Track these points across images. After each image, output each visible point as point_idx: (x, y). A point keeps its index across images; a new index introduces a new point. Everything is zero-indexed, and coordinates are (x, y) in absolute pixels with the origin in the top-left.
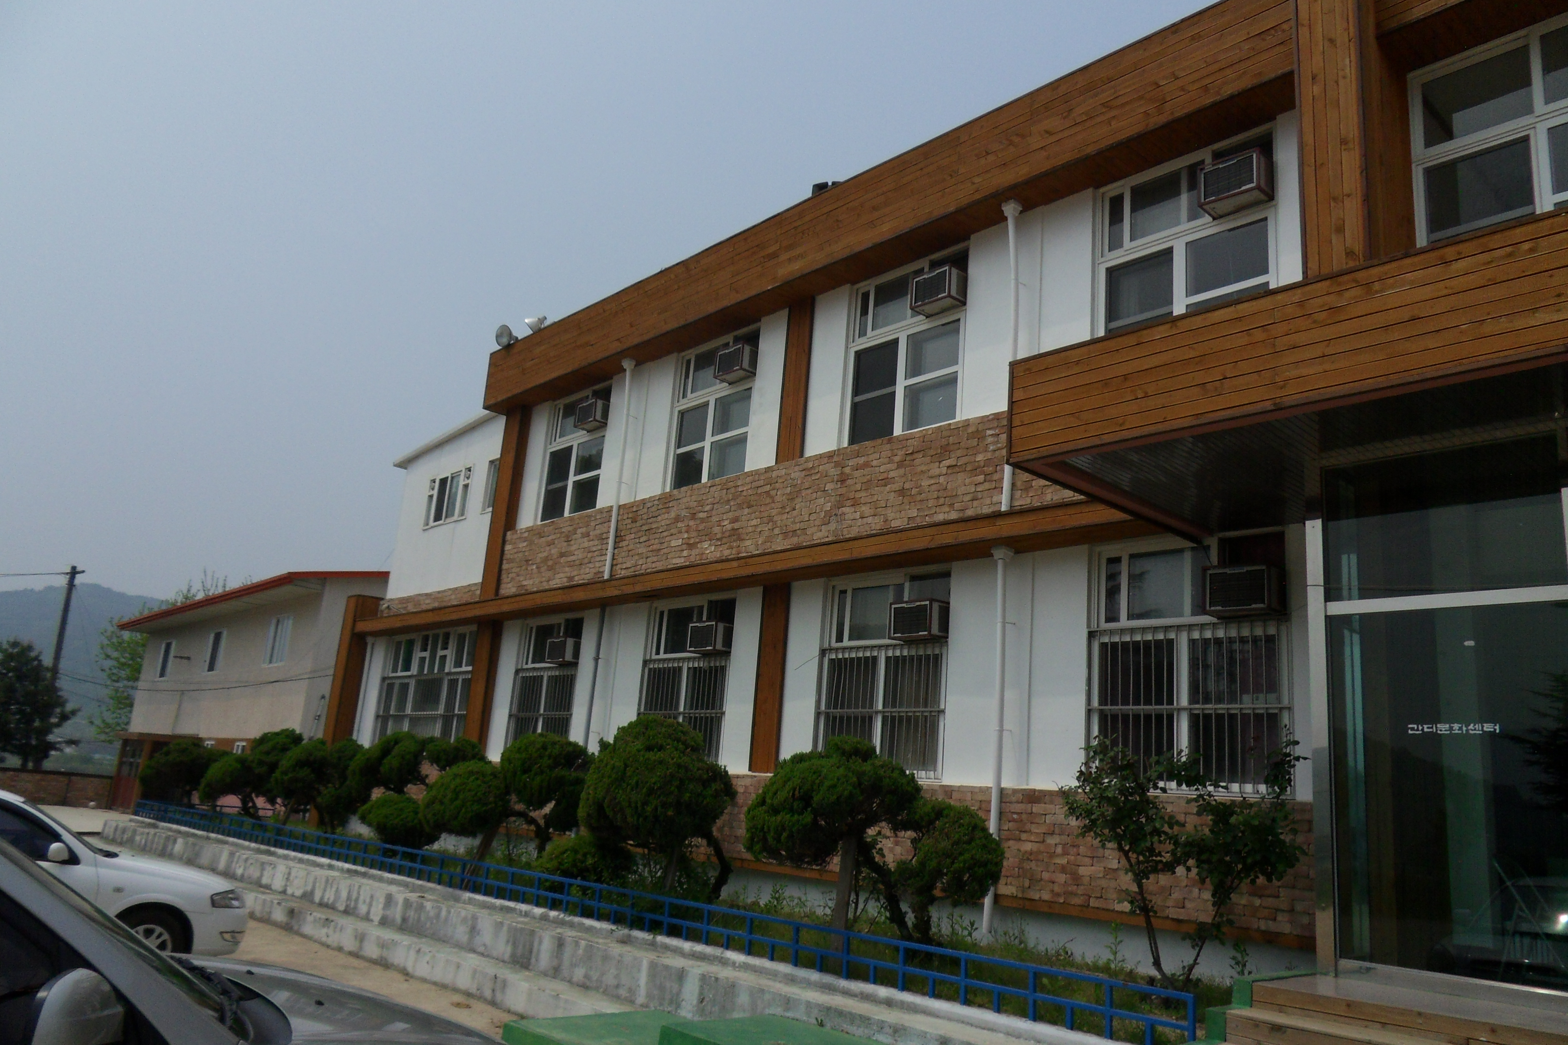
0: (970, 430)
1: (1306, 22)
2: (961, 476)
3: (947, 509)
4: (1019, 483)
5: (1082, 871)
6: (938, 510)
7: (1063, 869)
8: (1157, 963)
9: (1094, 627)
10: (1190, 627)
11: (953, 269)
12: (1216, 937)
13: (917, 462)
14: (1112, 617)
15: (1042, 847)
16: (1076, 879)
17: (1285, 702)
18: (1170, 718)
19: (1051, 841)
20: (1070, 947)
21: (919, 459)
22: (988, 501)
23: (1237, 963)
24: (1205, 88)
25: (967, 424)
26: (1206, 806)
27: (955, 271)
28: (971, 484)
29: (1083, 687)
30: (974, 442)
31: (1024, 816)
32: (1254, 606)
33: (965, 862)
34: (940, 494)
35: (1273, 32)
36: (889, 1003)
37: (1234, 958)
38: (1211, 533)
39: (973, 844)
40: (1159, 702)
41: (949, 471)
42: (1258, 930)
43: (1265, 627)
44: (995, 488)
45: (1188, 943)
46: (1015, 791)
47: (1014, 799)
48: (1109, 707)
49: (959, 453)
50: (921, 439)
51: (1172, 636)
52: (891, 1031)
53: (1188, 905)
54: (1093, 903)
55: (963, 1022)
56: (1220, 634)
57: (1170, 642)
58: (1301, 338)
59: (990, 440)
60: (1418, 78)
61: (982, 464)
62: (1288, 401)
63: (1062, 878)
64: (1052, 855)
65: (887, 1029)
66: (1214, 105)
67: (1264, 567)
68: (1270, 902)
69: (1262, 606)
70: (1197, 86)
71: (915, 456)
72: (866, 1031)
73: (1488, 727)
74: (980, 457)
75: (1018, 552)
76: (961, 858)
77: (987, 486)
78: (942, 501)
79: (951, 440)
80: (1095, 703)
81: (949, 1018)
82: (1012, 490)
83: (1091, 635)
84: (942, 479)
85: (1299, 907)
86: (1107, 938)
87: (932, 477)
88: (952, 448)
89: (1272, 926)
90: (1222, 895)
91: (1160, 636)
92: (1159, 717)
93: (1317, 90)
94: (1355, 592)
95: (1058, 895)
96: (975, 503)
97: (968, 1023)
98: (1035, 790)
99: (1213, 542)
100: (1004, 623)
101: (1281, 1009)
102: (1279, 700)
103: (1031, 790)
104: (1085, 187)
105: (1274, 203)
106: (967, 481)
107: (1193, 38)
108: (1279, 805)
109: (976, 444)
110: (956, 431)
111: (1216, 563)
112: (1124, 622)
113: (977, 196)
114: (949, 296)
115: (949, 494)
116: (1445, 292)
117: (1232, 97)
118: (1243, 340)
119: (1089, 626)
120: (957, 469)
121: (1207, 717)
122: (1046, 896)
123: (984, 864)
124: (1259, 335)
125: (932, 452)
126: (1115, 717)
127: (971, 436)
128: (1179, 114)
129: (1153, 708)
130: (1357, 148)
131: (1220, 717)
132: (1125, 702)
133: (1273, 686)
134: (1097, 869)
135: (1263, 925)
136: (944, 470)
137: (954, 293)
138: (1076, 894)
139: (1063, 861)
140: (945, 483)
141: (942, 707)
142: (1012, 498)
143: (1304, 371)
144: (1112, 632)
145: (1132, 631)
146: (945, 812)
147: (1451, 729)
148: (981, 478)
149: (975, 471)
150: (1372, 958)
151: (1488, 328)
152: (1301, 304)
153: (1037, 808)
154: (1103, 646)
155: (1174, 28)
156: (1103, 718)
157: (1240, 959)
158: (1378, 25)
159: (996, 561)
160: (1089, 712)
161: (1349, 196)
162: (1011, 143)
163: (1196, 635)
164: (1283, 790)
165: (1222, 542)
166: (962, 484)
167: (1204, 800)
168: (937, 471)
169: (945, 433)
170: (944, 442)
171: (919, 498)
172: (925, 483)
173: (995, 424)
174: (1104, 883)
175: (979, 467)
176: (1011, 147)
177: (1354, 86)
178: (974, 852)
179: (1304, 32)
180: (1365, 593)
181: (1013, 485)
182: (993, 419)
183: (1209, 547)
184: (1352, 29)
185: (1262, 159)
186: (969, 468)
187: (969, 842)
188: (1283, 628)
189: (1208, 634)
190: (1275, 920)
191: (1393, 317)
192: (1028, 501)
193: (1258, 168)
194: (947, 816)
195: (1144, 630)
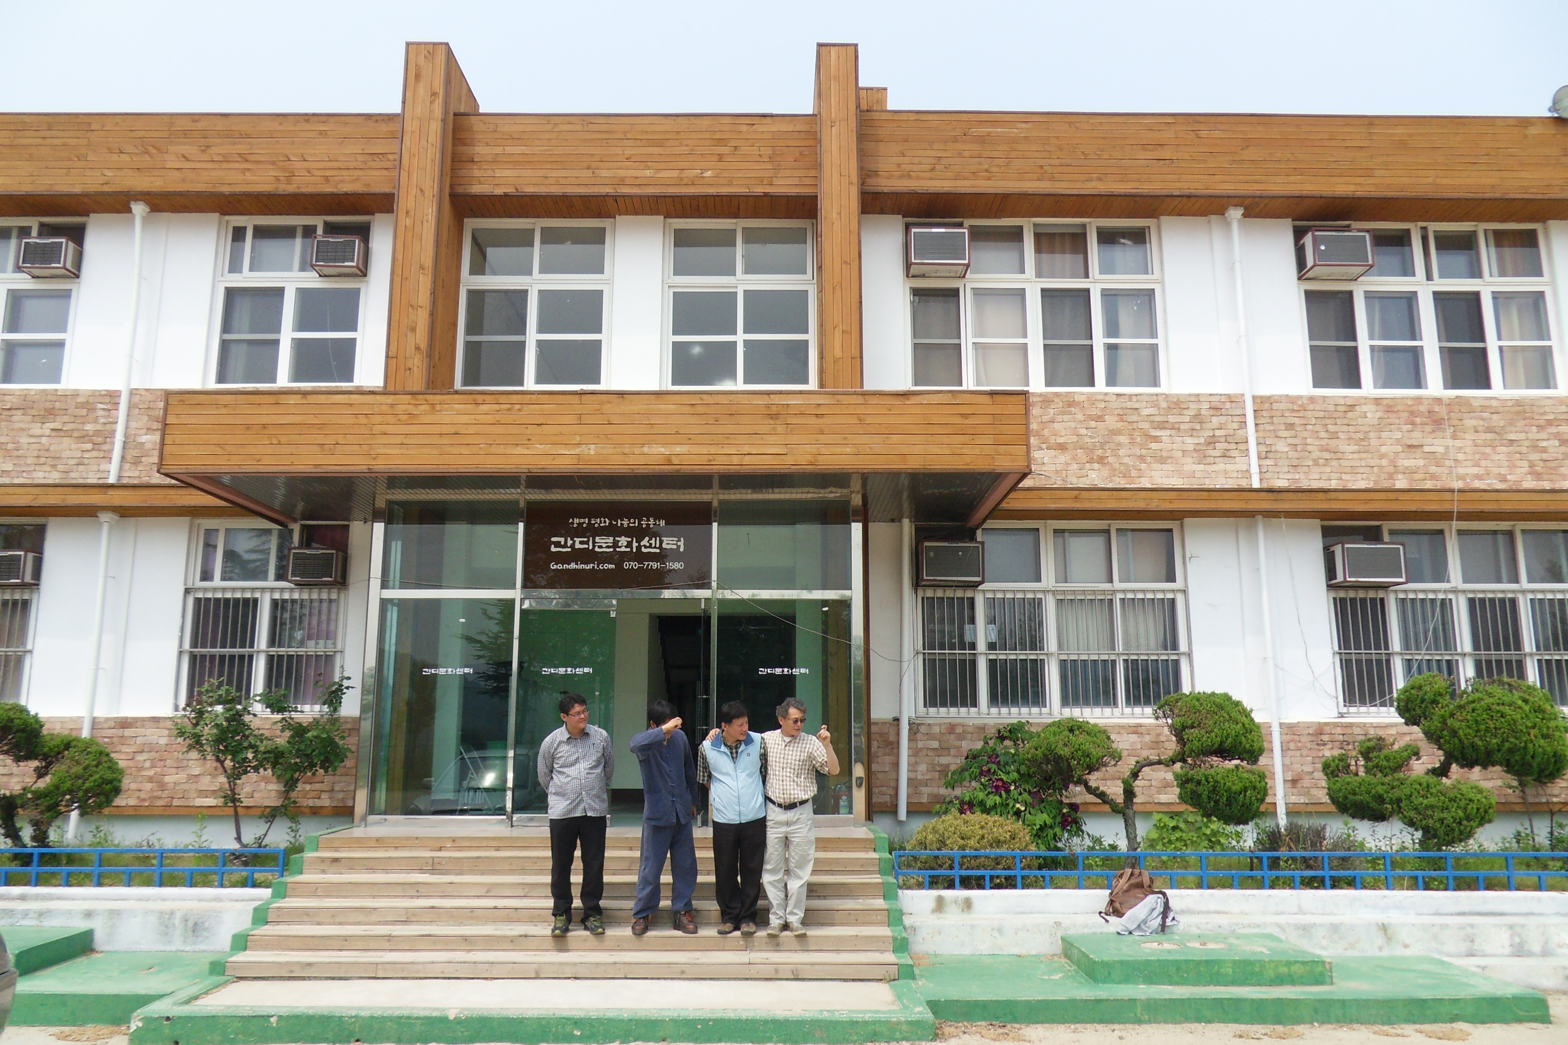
0: (80, 400)
1: (406, 168)
2: (66, 441)
3: (49, 469)
4: (129, 457)
5: (167, 779)
6: (37, 468)
7: (150, 780)
8: (239, 839)
9: (190, 585)
10: (272, 590)
11: (70, 242)
12: (285, 814)
13: (15, 418)
14: (206, 576)
15: (131, 763)
16: (162, 786)
17: (339, 648)
18: (251, 657)
19: (140, 757)
20: (153, 840)
21: (18, 416)
22: (95, 468)
23: (292, 831)
24: (327, 179)
25: (75, 394)
26: (287, 725)
27: (71, 244)
28: (78, 449)
29: (177, 633)
30: (84, 412)
31: (115, 740)
32: (324, 579)
33: (95, 781)
34: (42, 453)
35: (381, 156)
36: (23, 898)
37: (290, 828)
38: (295, 520)
39: (100, 767)
40: (243, 646)
41: (53, 434)
42: (307, 806)
43: (329, 593)
44: (104, 457)
45: (263, 821)
46: (107, 720)
47: (106, 726)
48: (199, 650)
49: (66, 419)
50: (22, 398)
51: (257, 595)
52: (36, 915)
53: (256, 795)
54: (176, 802)
55: (97, 899)
56: (296, 596)
57: (256, 601)
58: (390, 429)
59: (101, 413)
60: (471, 224)
61: (91, 433)
62: (377, 468)
63: (149, 786)
64: (141, 769)
65: (32, 915)
66: (333, 195)
67: (334, 551)
68: (318, 786)
69: (329, 579)
70: (319, 173)
71: (14, 412)
72: (10, 920)
73: (467, 670)
74: (88, 427)
75: (122, 516)
76: (92, 779)
77: (94, 454)
78: (43, 460)
79: (57, 405)
80: (187, 646)
81: (84, 898)
82: (121, 462)
83: (187, 591)
84: (44, 440)
85: (337, 788)
86: (195, 827)
87: (32, 436)
88: (57, 412)
89: (318, 803)
90: (290, 785)
91: (248, 595)
92: (242, 657)
93: (409, 222)
94: (397, 584)
95: (144, 800)
96: (81, 468)
97: (102, 899)
98: (127, 718)
99: (296, 528)
100: (106, 577)
101: (336, 849)
102: (334, 644)
103: (123, 718)
104: (213, 211)
105: (366, 279)
106: (73, 446)
107: (321, 133)
108: (334, 721)
109: (85, 414)
110: (63, 398)
111: (297, 545)
112: (217, 582)
113: (106, 189)
114: (64, 268)
115: (52, 455)
116: (475, 422)
117: (346, 194)
118: (351, 420)
119: (185, 585)
120: (62, 434)
121: (280, 657)
122: (132, 802)
123: (110, 782)
124: (363, 420)
125: (34, 412)
126: (203, 657)
127: (82, 406)
128: (305, 190)
129: (237, 651)
130: (430, 275)
131: (290, 657)
132: (213, 646)
133: (330, 635)
134: (181, 776)
135: (311, 803)
136: (48, 432)
137: (69, 266)
138: (160, 798)
139: (151, 773)
140: (47, 444)
141: (29, 647)
142: (121, 468)
143: (390, 451)
144: (205, 590)
145: (224, 590)
146: (73, 744)
147: (447, 671)
148: (89, 446)
149: (83, 438)
150: (385, 813)
151: (493, 450)
152: (392, 406)
153: (128, 732)
154: (198, 601)
155: (308, 118)
156: (193, 658)
157: (294, 828)
158: (452, 187)
159: (101, 524)
160: (181, 653)
161: (421, 307)
162: (147, 152)
163: (277, 596)
164: (335, 710)
165: (303, 527)
166: (68, 448)
167: (286, 721)
168: (38, 432)
169: (50, 398)
170: (49, 405)
171: (15, 453)
172: (24, 440)
173: (107, 400)
174: (187, 786)
175: (87, 436)
176: (147, 155)
177: (433, 230)
178: (102, 773)
179: (404, 175)
180: (404, 585)
181: (123, 458)
182: (106, 395)
183: (292, 530)
184: (435, 190)
185: (362, 245)
186: (76, 434)
187: (97, 766)
188: (342, 595)
189: (286, 596)
190: (319, 798)
191: (445, 429)
192: (137, 474)
193: (359, 249)
194: (75, 747)
195: (234, 590)
